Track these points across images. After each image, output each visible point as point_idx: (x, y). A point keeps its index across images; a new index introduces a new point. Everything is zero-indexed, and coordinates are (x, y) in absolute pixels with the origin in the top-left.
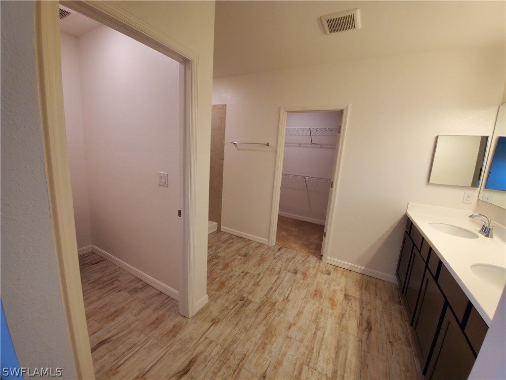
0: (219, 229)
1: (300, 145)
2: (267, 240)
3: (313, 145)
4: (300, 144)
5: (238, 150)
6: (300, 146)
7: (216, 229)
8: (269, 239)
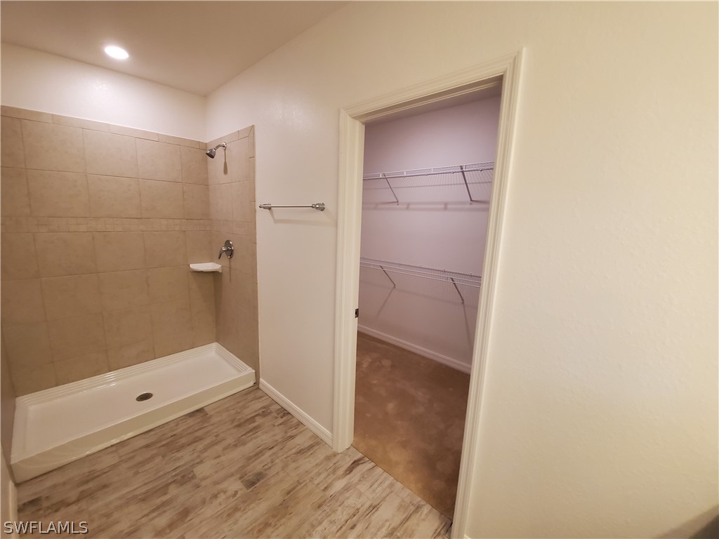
0: (257, 383)
1: (446, 206)
2: (328, 432)
3: (475, 206)
4: (446, 204)
5: (276, 221)
6: (446, 209)
7: (251, 384)
8: (332, 431)
